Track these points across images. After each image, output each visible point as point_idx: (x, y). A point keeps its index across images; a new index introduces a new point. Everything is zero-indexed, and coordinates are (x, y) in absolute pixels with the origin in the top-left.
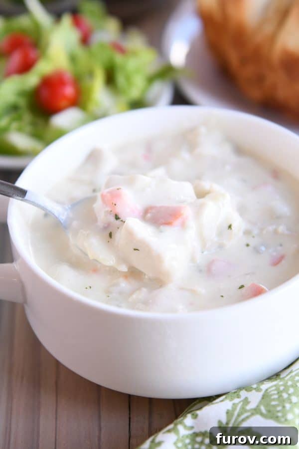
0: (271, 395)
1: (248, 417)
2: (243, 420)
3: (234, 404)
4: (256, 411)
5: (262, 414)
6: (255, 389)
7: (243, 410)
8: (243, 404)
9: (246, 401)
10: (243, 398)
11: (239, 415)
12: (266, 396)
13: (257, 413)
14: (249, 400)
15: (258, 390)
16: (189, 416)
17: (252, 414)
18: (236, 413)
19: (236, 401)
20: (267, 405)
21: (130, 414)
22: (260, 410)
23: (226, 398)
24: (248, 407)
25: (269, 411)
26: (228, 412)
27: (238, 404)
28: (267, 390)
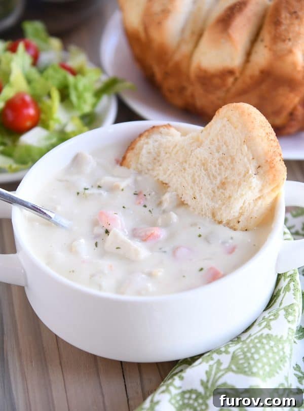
0: (238, 356)
1: (223, 375)
2: (220, 377)
3: (210, 366)
4: (229, 369)
5: (233, 371)
6: (224, 352)
7: (218, 370)
8: (217, 365)
9: (219, 363)
10: (216, 360)
11: (216, 374)
12: (234, 357)
13: (229, 371)
14: (221, 361)
15: (227, 352)
16: (176, 378)
17: (226, 372)
18: (213, 373)
19: (211, 362)
20: (237, 364)
21: (125, 382)
22: (231, 368)
23: (203, 361)
24: (222, 367)
25: (238, 368)
26: (207, 373)
27: (213, 365)
28: (234, 352)
